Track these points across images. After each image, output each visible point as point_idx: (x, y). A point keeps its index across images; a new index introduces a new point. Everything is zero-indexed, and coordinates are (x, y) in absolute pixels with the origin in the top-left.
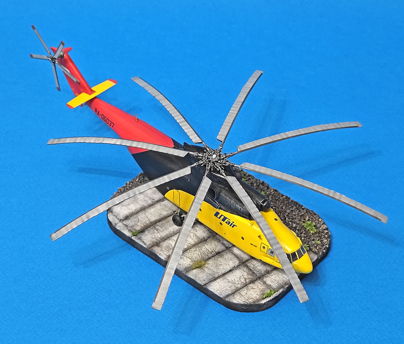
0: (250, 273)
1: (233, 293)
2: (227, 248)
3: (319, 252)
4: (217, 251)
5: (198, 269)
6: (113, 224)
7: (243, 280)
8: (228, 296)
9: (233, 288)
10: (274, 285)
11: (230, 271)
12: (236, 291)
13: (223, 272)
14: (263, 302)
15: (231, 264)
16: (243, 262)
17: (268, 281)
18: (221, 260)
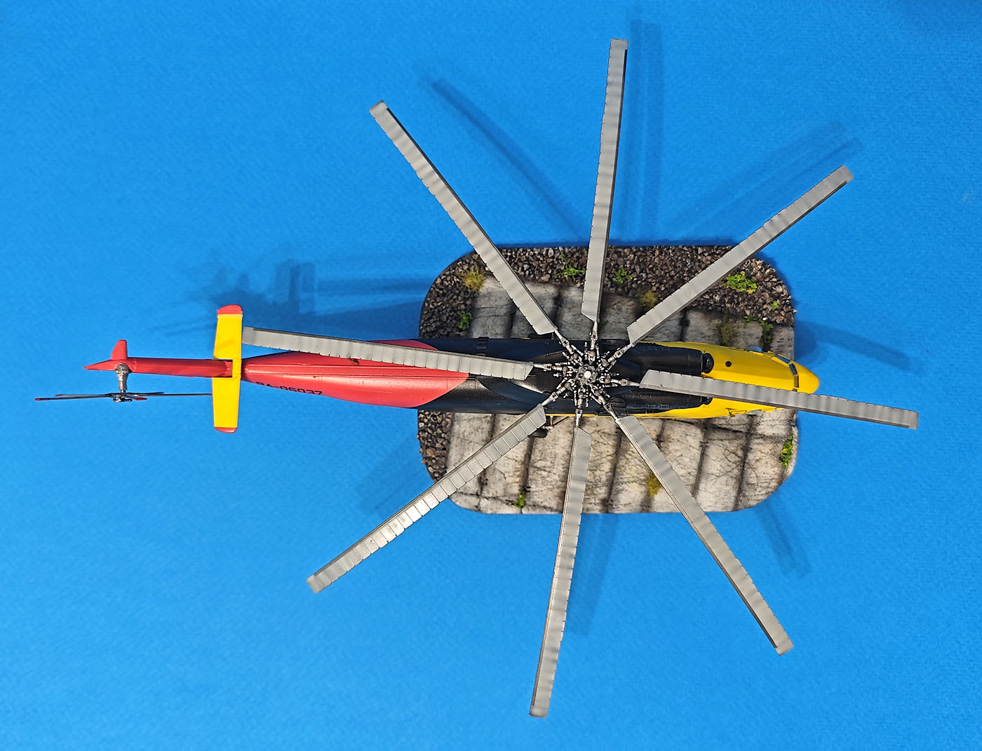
1: (740, 491)
7: (732, 458)
8: (736, 502)
9: (732, 482)
10: (780, 430)
11: (703, 455)
12: (741, 485)
14: (790, 471)
15: (694, 442)
16: (706, 426)
17: (765, 429)
18: (673, 448)
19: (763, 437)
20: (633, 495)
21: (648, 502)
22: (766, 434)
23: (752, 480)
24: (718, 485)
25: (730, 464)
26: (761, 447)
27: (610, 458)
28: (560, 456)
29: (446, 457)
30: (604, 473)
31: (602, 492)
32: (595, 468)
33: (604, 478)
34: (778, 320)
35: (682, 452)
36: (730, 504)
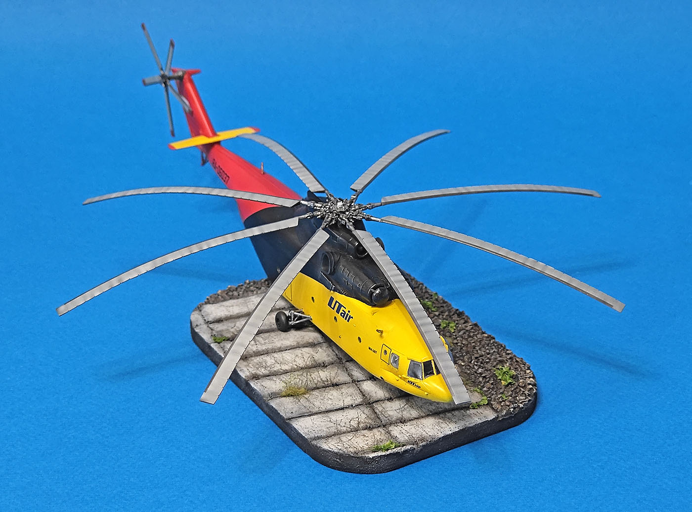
0: (373, 416)
1: (328, 437)
2: (354, 381)
3: (501, 410)
4: (335, 381)
5: (291, 398)
7: (354, 424)
8: (319, 438)
9: (333, 430)
10: (402, 438)
12: (334, 435)
13: (329, 407)
14: (371, 455)
15: (348, 401)
16: (368, 403)
17: (396, 431)
18: (334, 393)
19: (389, 433)
20: (274, 386)
21: (275, 395)
22: (392, 433)
23: (344, 438)
24: (323, 424)
25: (348, 423)
26: (378, 434)
27: (296, 367)
28: (275, 345)
29: (225, 300)
30: (280, 368)
31: (263, 371)
32: (280, 363)
33: (275, 369)
34: (495, 405)
35: (334, 398)
36: (312, 435)
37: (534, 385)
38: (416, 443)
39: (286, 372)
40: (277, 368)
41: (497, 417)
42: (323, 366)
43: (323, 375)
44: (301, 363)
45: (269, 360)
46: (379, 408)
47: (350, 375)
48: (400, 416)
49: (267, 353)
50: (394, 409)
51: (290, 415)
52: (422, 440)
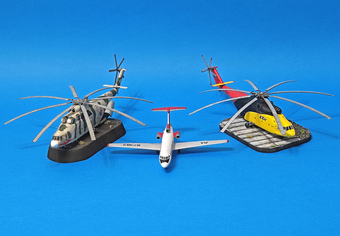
0: (270, 141)
1: (259, 145)
2: (264, 135)
3: (302, 138)
4: (259, 135)
5: (249, 138)
6: (221, 126)
7: (266, 142)
8: (257, 145)
9: (260, 144)
10: (278, 145)
11: (262, 140)
12: (261, 145)
13: (259, 140)
14: (271, 148)
15: (263, 138)
16: (268, 138)
17: (276, 143)
18: (259, 137)
19: (274, 144)
20: (244, 136)
21: (244, 138)
23: (263, 145)
24: (258, 143)
25: (264, 142)
26: (272, 144)
28: (243, 128)
31: (240, 134)
34: (300, 137)
35: (259, 138)
36: (255, 145)
37: (310, 133)
38: (281, 145)
39: (247, 134)
40: (244, 133)
41: (301, 140)
42: (256, 132)
43: (256, 134)
44: (250, 132)
45: (242, 131)
46: (271, 139)
47: (263, 134)
48: (277, 140)
49: (241, 130)
50: (275, 139)
51: (249, 142)
52: (283, 145)
